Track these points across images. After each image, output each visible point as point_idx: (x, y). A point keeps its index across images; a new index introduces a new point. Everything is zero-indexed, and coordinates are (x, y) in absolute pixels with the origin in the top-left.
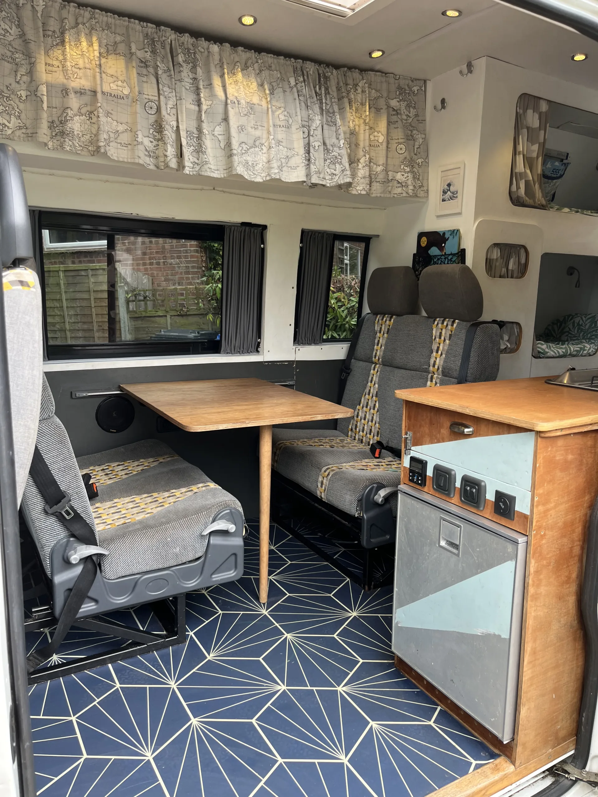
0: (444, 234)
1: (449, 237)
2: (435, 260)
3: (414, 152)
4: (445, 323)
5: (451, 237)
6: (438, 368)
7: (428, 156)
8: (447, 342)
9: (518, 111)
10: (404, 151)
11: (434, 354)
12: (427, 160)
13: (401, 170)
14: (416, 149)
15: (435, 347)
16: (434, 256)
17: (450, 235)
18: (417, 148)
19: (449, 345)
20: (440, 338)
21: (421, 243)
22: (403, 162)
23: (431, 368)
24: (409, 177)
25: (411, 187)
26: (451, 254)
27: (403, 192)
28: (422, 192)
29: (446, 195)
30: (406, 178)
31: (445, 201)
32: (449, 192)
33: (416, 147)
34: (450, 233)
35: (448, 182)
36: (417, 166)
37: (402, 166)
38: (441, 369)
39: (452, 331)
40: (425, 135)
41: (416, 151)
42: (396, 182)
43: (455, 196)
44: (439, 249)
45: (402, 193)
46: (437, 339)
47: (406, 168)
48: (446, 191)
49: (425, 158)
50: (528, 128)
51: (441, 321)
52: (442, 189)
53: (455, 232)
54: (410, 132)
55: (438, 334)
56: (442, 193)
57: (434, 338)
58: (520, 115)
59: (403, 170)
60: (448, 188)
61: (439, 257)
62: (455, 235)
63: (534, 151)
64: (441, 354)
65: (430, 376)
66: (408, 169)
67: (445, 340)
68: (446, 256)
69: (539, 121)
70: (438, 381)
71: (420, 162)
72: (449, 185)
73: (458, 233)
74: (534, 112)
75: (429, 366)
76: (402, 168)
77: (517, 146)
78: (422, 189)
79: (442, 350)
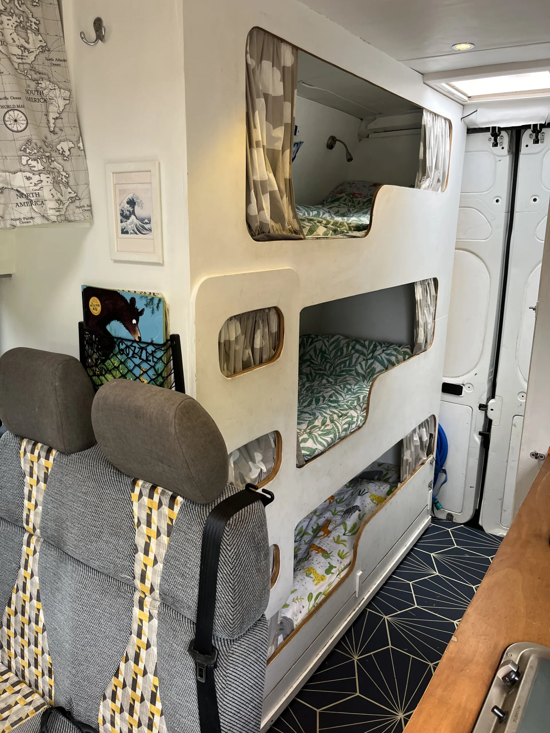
0: (133, 300)
1: (143, 310)
2: (122, 347)
3: (49, 127)
4: (156, 498)
5: (148, 311)
6: (152, 590)
7: (81, 134)
8: (164, 538)
9: (249, 62)
10: (23, 126)
11: (140, 556)
12: (81, 145)
13: (23, 168)
14: (52, 121)
15: (140, 542)
16: (118, 338)
17: (146, 305)
18: (56, 119)
19: (169, 546)
20: (149, 525)
21: (91, 308)
22: (25, 150)
23: (137, 582)
24: (44, 183)
25: (51, 204)
26: (152, 344)
27: (34, 215)
28: (78, 211)
29: (129, 221)
30: (36, 185)
31: (127, 232)
32: (133, 217)
33: (52, 116)
34: (144, 302)
35: (130, 196)
36: (60, 159)
37: (24, 160)
38: (157, 592)
39: (171, 520)
40: (70, 91)
41: (52, 125)
42: (14, 193)
43: (147, 226)
44: (127, 328)
45: (32, 218)
46: (144, 527)
47: (34, 163)
48: (128, 213)
49: (75, 139)
50: (266, 96)
51: (148, 491)
52: (119, 208)
53: (156, 302)
54: (33, 85)
55: (144, 516)
56: (119, 218)
57: (136, 521)
58: (253, 70)
59: (27, 168)
60: (131, 210)
61: (129, 343)
62: (155, 307)
63: (277, 139)
64: (156, 561)
65: (137, 596)
66: (39, 166)
67: (159, 534)
68: (143, 345)
69: (282, 83)
70: (155, 612)
71: (66, 149)
72: (132, 203)
73: (161, 305)
74: (273, 66)
75: (134, 578)
76: (24, 162)
77: (253, 130)
78: (77, 203)
79: (156, 551)
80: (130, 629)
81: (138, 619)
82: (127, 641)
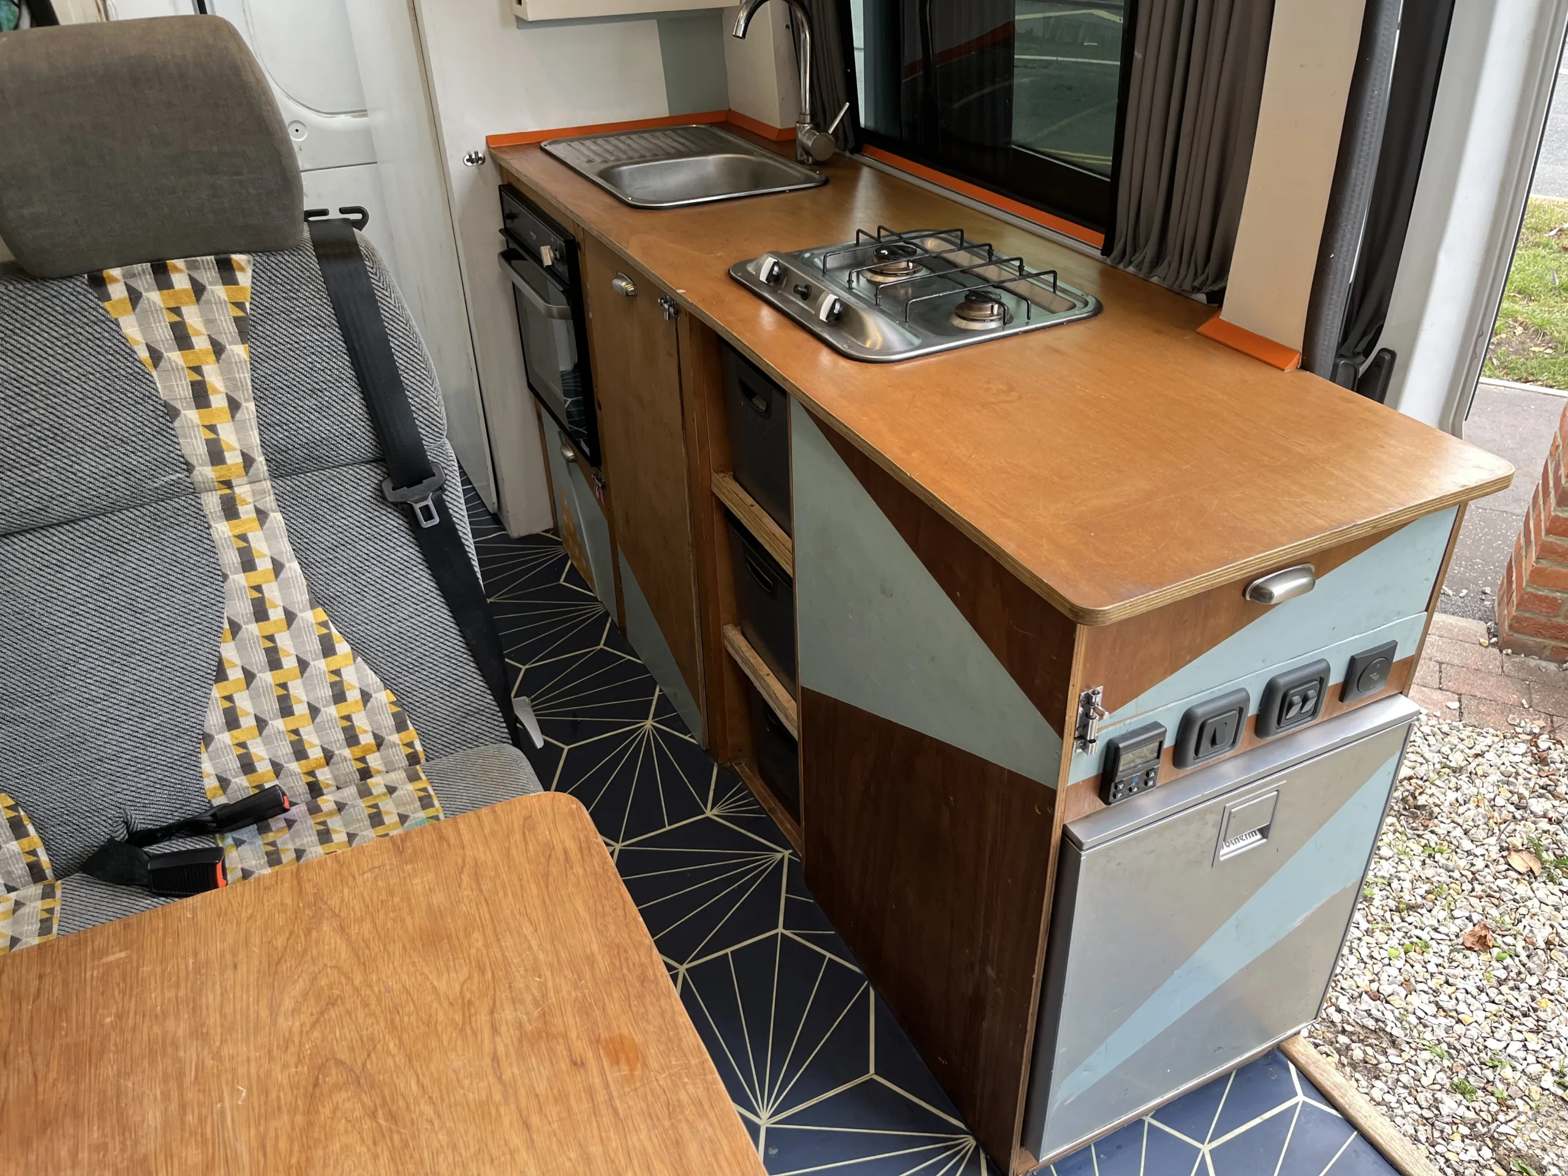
4: (180, 281)
6: (248, 461)
8: (239, 351)
11: (191, 415)
15: (176, 390)
19: (255, 361)
20: (184, 344)
23: (205, 472)
38: (260, 459)
39: (240, 305)
46: (174, 356)
51: (150, 278)
55: (163, 334)
64: (234, 406)
65: (211, 502)
67: (218, 349)
70: (269, 502)
75: (189, 468)
79: (226, 387)
80: (219, 573)
81: (233, 539)
82: (219, 599)
